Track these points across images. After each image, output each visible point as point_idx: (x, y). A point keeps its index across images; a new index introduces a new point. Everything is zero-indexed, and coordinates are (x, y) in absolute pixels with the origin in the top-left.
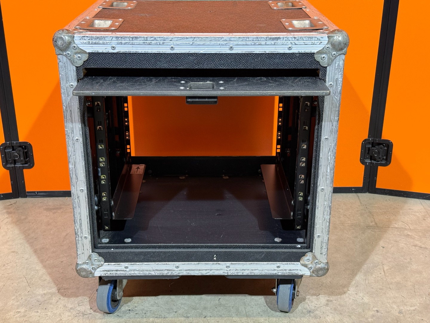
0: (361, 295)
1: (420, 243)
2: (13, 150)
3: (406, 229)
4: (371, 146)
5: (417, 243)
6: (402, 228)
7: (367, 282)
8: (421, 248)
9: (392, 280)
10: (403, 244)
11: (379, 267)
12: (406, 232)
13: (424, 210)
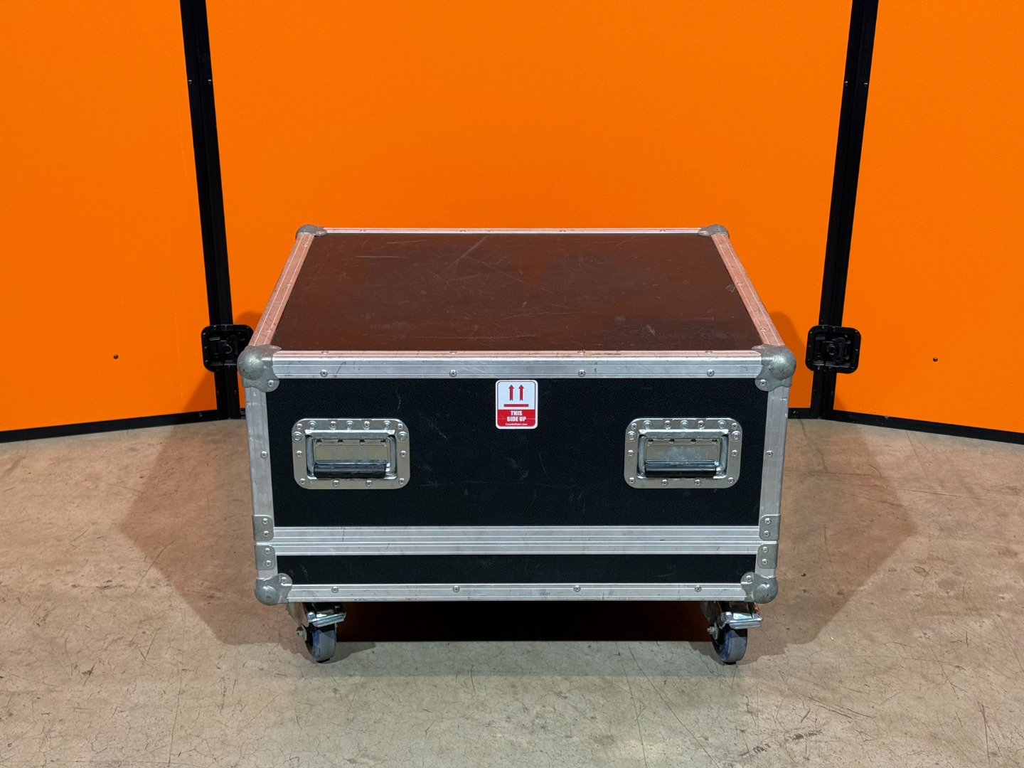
2: (221, 339)
3: (873, 477)
4: (824, 338)
5: (888, 497)
6: (868, 475)
7: (796, 552)
8: (892, 504)
9: (835, 550)
10: (863, 499)
11: (819, 532)
12: (873, 481)
13: (911, 448)
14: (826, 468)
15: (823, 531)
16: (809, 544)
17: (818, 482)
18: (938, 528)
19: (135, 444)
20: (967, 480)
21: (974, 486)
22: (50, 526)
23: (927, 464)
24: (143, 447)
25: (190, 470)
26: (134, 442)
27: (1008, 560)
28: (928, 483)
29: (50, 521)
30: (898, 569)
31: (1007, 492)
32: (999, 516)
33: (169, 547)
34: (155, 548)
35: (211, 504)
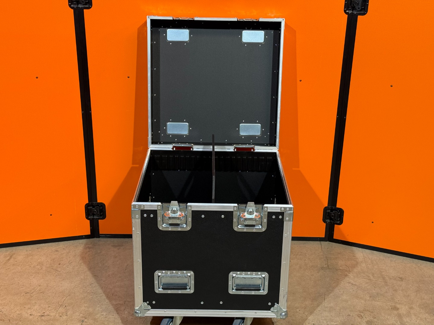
0: (306, 313)
1: (353, 281)
4: (330, 211)
6: (345, 270)
7: (312, 306)
8: (353, 284)
9: (328, 305)
11: (322, 296)
12: (346, 273)
13: (363, 258)
14: (328, 266)
15: (324, 296)
16: (318, 302)
17: (324, 272)
18: (369, 296)
20: (383, 273)
21: (386, 276)
22: (23, 286)
23: (368, 265)
24: (61, 250)
25: (78, 261)
26: (58, 247)
27: (395, 312)
28: (367, 274)
29: (22, 284)
30: (351, 315)
31: (398, 280)
32: (393, 291)
33: (68, 297)
34: (62, 298)
35: (86, 277)
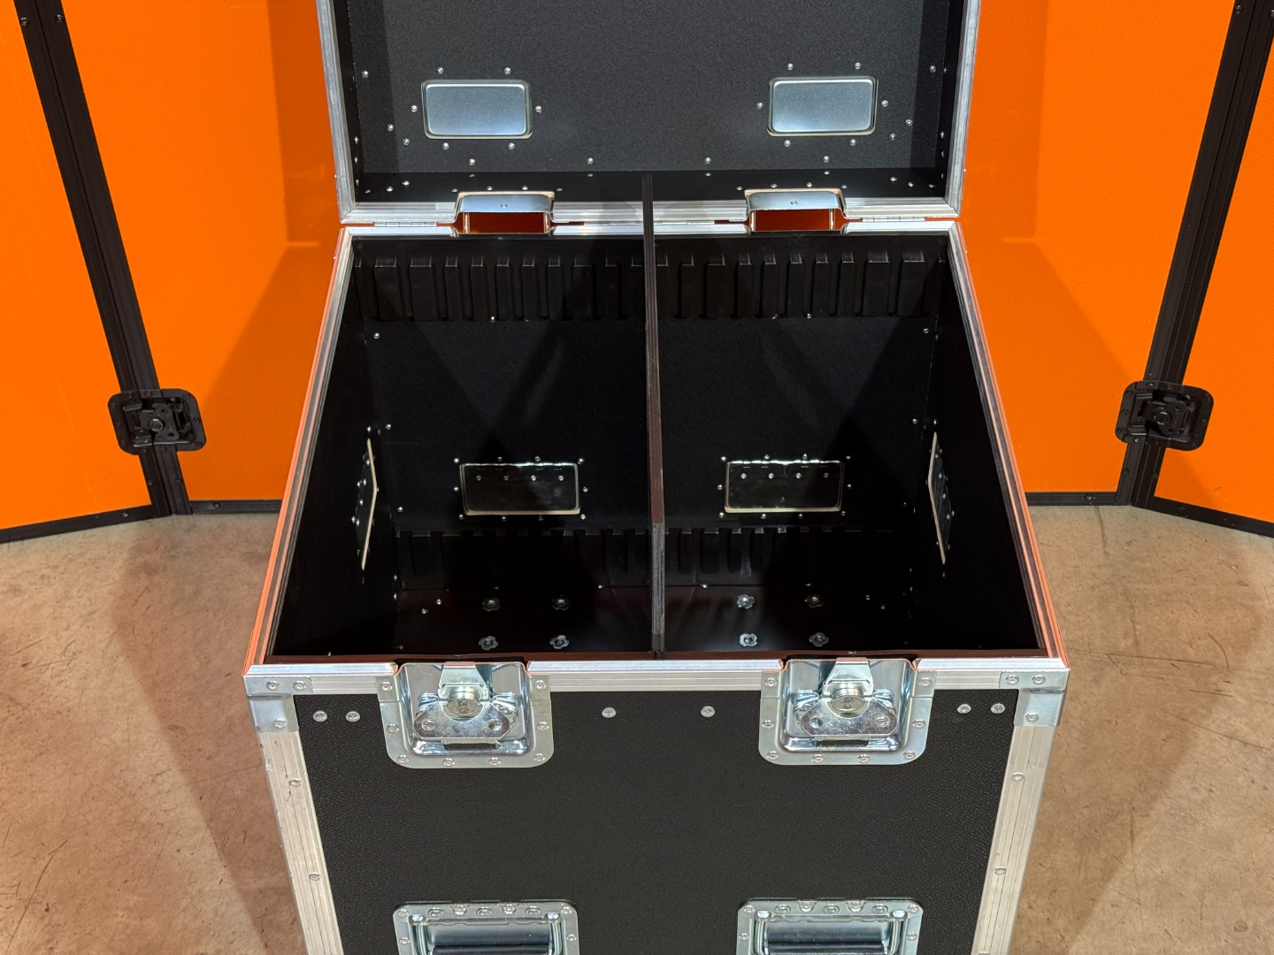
1: (1246, 724)
3: (1215, 667)
5: (1238, 724)
6: (1207, 663)
7: (1082, 875)
9: (1148, 871)
11: (1121, 819)
12: (1214, 679)
14: (1137, 643)
15: (1129, 818)
16: (1104, 855)
17: (1123, 680)
19: (19, 575)
24: (31, 584)
25: (103, 645)
26: (18, 571)
30: (1250, 924)
33: (59, 855)
34: (35, 859)
35: (133, 738)
